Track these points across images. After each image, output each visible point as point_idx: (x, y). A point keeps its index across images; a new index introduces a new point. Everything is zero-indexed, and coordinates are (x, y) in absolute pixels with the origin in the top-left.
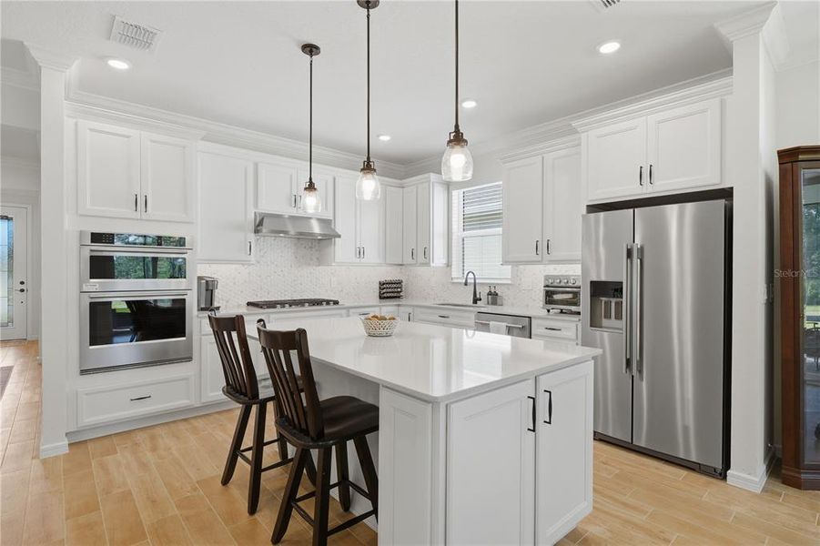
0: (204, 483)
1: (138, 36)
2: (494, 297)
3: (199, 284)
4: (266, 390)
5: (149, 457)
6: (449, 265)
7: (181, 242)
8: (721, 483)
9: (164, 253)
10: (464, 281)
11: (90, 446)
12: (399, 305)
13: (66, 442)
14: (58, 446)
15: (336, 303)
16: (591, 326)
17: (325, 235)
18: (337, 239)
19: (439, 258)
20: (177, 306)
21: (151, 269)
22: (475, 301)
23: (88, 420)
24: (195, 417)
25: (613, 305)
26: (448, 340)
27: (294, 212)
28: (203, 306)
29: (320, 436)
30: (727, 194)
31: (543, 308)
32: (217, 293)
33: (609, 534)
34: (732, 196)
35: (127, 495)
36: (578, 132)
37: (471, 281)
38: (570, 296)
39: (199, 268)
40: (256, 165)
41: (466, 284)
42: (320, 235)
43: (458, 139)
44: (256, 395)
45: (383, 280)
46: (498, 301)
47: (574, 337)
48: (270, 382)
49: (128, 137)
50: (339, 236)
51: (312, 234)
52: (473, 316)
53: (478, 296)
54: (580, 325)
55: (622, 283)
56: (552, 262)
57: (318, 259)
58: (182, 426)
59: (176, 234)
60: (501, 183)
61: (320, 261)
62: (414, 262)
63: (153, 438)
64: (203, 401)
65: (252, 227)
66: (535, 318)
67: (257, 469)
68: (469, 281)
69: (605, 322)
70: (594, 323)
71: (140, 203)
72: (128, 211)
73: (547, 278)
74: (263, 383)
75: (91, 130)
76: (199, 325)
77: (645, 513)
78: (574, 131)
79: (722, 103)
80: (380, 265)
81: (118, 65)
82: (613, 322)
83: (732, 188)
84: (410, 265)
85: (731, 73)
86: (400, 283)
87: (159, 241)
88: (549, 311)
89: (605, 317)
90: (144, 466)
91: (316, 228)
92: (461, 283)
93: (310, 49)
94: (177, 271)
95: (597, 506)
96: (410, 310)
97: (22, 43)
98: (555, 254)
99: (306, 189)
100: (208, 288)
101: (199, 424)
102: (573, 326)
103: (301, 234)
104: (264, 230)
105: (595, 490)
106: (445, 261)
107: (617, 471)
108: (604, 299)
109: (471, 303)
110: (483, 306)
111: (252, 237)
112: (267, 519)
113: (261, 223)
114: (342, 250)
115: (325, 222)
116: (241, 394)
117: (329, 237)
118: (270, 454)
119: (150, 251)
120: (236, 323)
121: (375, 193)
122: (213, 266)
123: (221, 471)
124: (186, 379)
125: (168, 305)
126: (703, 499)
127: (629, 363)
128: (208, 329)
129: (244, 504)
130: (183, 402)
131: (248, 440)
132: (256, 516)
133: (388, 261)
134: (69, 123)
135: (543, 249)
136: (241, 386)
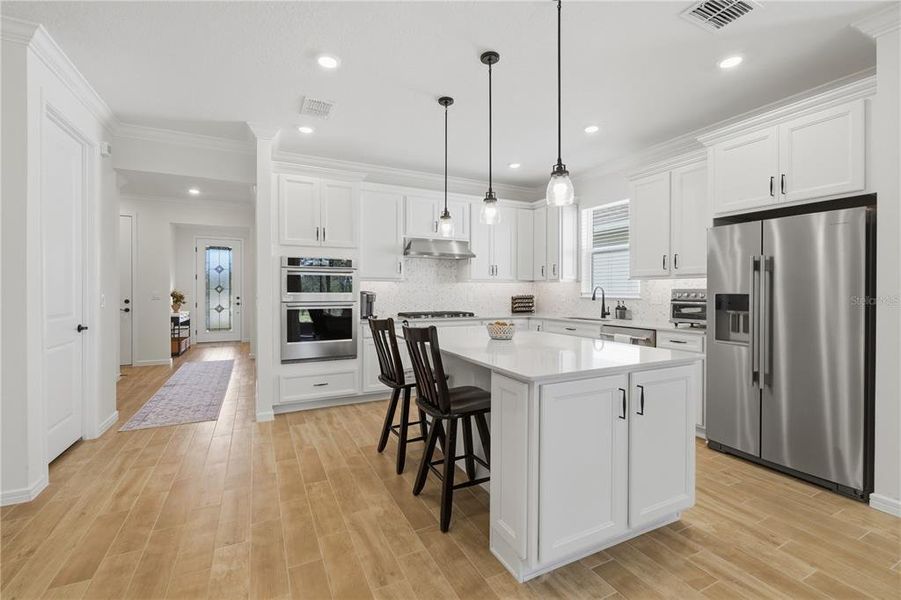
0: (366, 449)
1: (319, 109)
2: (622, 312)
3: (362, 297)
4: (410, 378)
5: (328, 428)
6: (578, 281)
7: (348, 264)
8: (862, 506)
9: (335, 272)
10: (592, 296)
11: (288, 417)
12: (529, 319)
13: (272, 413)
14: (266, 414)
15: (471, 315)
16: (717, 339)
17: (463, 255)
18: (473, 259)
19: (568, 274)
20: (346, 316)
21: (324, 284)
22: (604, 315)
23: (287, 398)
24: (359, 404)
25: (741, 318)
26: (578, 352)
27: (435, 236)
28: (364, 315)
29: (448, 410)
30: (869, 201)
31: (670, 322)
32: (375, 304)
33: (713, 530)
34: (875, 203)
35: (313, 452)
36: (703, 146)
37: (599, 296)
38: (699, 310)
39: (361, 285)
40: (405, 198)
41: (594, 299)
42: (460, 255)
43: (560, 170)
44: (402, 380)
45: (514, 295)
46: (627, 315)
47: (700, 350)
48: (413, 374)
49: (312, 184)
50: (474, 256)
51: (453, 255)
52: (598, 328)
53: (606, 311)
54: (705, 337)
55: (748, 295)
56: (680, 276)
57: (456, 277)
58: (349, 409)
59: (345, 257)
60: (627, 201)
61: (458, 279)
62: (544, 278)
63: (330, 416)
64: (366, 390)
65: (402, 250)
66: (661, 331)
67: (403, 442)
68: (596, 296)
69: (733, 335)
70: (721, 335)
71: (320, 234)
72: (313, 241)
73: (675, 292)
74: (408, 375)
75: (289, 181)
76: (362, 331)
77: (759, 519)
78: (700, 146)
79: (866, 103)
80: (512, 281)
81: (306, 130)
82: (741, 335)
83: (876, 194)
84: (540, 281)
85: (874, 72)
86: (531, 298)
87: (332, 263)
88: (676, 325)
89: (734, 330)
90: (324, 433)
91: (456, 250)
92: (589, 298)
93: (446, 101)
94: (346, 286)
95: (700, 503)
96: (539, 323)
97: (245, 123)
98: (683, 268)
99: (442, 217)
100: (368, 300)
101: (362, 408)
102: (700, 339)
103: (444, 255)
104: (412, 253)
105: (697, 488)
106: (574, 277)
107: (739, 482)
108: (732, 312)
109: (599, 317)
110: (611, 320)
111: (402, 258)
112: (410, 479)
113: (409, 247)
114: (477, 267)
115: (463, 244)
116: (392, 380)
117: (466, 257)
118: (414, 431)
119: (324, 272)
120: (388, 324)
121: (496, 218)
122: (373, 282)
123: (377, 443)
124: (352, 372)
125: (339, 314)
126: (834, 516)
127: (756, 376)
128: (368, 332)
129: (393, 466)
130: (350, 391)
131: (397, 420)
132: (403, 475)
133: (520, 278)
134: (274, 177)
135: (671, 264)
136: (392, 374)
